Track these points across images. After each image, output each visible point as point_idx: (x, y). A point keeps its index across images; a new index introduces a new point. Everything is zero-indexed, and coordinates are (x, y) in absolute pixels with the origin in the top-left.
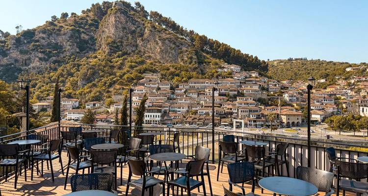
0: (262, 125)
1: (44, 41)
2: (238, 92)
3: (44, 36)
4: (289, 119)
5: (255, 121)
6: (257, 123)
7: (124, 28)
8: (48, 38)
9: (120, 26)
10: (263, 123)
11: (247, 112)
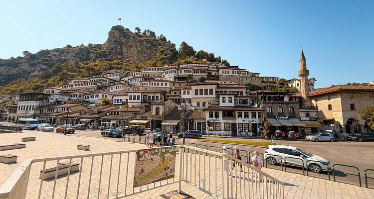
0: (255, 126)
1: (55, 57)
2: (209, 74)
3: (56, 53)
4: (352, 107)
5: (228, 113)
6: (238, 121)
7: (116, 41)
8: (60, 56)
9: (113, 40)
10: (257, 121)
11: (211, 93)
